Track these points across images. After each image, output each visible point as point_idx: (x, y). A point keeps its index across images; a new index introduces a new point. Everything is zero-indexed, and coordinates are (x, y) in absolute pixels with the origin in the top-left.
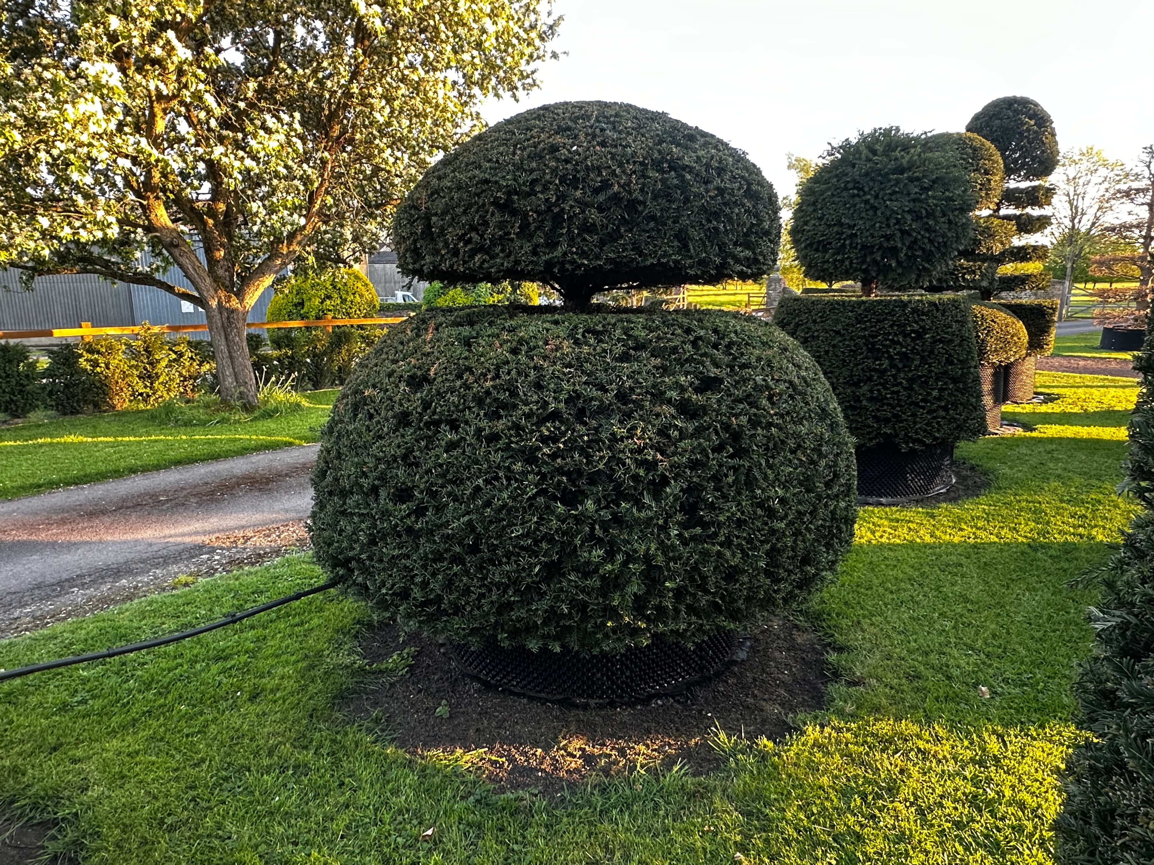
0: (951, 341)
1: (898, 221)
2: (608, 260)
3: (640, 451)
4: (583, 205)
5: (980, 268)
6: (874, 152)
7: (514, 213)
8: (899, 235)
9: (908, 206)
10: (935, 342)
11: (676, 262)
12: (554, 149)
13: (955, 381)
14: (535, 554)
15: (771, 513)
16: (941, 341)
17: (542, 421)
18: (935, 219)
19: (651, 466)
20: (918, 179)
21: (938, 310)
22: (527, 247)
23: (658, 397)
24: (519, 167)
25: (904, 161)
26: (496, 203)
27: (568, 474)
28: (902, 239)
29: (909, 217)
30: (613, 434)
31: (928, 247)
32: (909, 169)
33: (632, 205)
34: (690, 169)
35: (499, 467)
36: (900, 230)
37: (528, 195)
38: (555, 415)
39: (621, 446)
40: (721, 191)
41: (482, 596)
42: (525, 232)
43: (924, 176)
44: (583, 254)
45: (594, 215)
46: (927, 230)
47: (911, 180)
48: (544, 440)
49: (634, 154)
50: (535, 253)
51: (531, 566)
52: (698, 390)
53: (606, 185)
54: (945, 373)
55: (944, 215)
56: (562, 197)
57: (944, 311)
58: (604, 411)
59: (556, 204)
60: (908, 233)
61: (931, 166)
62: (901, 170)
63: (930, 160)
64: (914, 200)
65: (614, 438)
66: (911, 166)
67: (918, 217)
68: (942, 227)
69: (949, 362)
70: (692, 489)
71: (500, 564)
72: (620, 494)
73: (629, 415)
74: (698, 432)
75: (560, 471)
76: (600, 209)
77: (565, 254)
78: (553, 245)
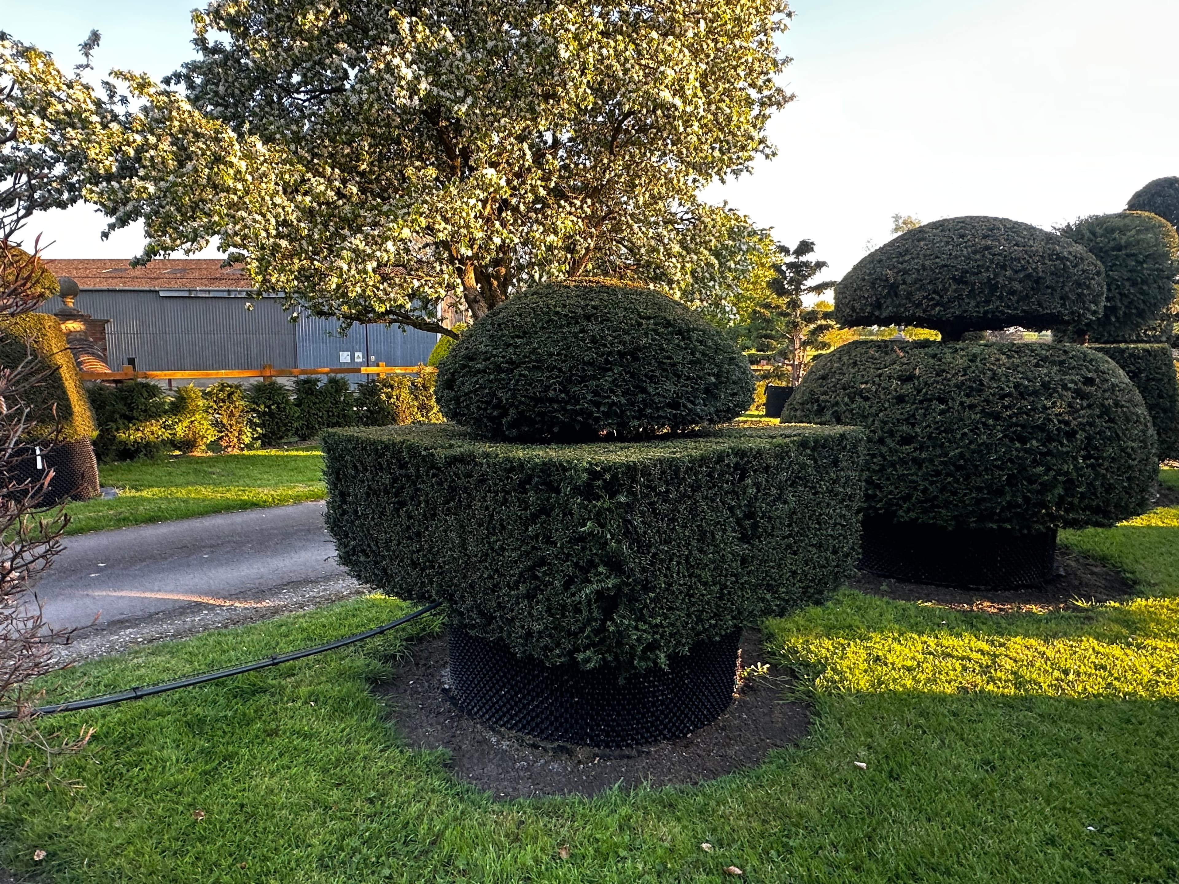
0: (1162, 380)
1: (1118, 287)
2: (1024, 311)
3: (1060, 414)
4: (1010, 279)
5: (1160, 326)
6: (1094, 234)
7: (966, 283)
8: (1118, 296)
9: (1126, 275)
10: (1148, 380)
11: (1059, 312)
12: (987, 248)
13: (1165, 411)
14: (1002, 469)
15: (1129, 456)
16: (1153, 379)
17: (1002, 397)
18: (1148, 285)
19: (1067, 423)
20: (1133, 255)
21: (1150, 355)
22: (973, 303)
23: (1065, 387)
24: (968, 258)
25: (1123, 242)
26: (954, 278)
27: (1021, 426)
28: (1121, 300)
29: (1127, 284)
30: (1044, 405)
31: (1142, 306)
32: (1126, 247)
33: (1038, 280)
34: (1068, 259)
35: (978, 422)
36: (1120, 294)
37: (977, 274)
38: (1009, 395)
39: (1049, 412)
40: (1084, 271)
41: (965, 495)
42: (972, 294)
43: (1140, 253)
44: (1009, 307)
45: (1017, 286)
46: (1141, 293)
47: (1128, 255)
48: (1006, 408)
49: (1037, 251)
50: (977, 306)
51: (1001, 476)
52: (1084, 384)
53: (1024, 269)
54: (1157, 405)
55: (1155, 282)
56: (996, 275)
57: (1156, 356)
58: (1035, 393)
59: (993, 279)
60: (1126, 296)
61: (1145, 245)
62: (1119, 248)
63: (1143, 240)
64: (1130, 271)
65: (1045, 408)
66: (1128, 245)
67: (1134, 284)
68: (1153, 290)
69: (1160, 396)
70: (1089, 438)
71: (981, 475)
72: (1050, 439)
73: (1051, 395)
74: (1089, 406)
75: (1016, 425)
76: (1020, 282)
77: (997, 307)
78: (988, 302)
